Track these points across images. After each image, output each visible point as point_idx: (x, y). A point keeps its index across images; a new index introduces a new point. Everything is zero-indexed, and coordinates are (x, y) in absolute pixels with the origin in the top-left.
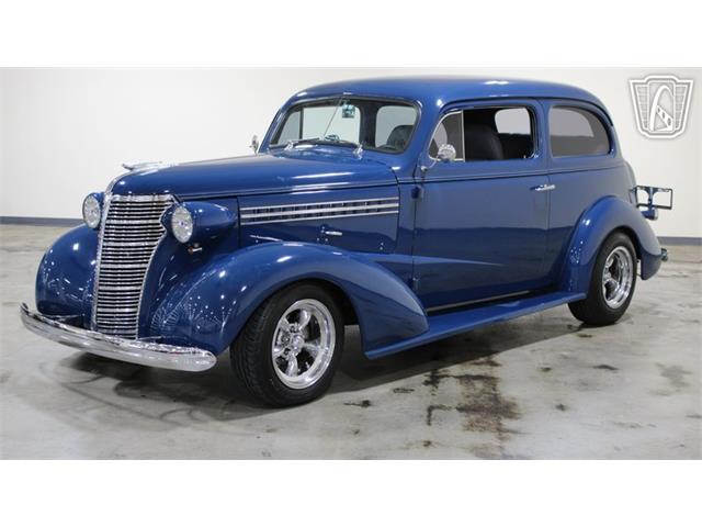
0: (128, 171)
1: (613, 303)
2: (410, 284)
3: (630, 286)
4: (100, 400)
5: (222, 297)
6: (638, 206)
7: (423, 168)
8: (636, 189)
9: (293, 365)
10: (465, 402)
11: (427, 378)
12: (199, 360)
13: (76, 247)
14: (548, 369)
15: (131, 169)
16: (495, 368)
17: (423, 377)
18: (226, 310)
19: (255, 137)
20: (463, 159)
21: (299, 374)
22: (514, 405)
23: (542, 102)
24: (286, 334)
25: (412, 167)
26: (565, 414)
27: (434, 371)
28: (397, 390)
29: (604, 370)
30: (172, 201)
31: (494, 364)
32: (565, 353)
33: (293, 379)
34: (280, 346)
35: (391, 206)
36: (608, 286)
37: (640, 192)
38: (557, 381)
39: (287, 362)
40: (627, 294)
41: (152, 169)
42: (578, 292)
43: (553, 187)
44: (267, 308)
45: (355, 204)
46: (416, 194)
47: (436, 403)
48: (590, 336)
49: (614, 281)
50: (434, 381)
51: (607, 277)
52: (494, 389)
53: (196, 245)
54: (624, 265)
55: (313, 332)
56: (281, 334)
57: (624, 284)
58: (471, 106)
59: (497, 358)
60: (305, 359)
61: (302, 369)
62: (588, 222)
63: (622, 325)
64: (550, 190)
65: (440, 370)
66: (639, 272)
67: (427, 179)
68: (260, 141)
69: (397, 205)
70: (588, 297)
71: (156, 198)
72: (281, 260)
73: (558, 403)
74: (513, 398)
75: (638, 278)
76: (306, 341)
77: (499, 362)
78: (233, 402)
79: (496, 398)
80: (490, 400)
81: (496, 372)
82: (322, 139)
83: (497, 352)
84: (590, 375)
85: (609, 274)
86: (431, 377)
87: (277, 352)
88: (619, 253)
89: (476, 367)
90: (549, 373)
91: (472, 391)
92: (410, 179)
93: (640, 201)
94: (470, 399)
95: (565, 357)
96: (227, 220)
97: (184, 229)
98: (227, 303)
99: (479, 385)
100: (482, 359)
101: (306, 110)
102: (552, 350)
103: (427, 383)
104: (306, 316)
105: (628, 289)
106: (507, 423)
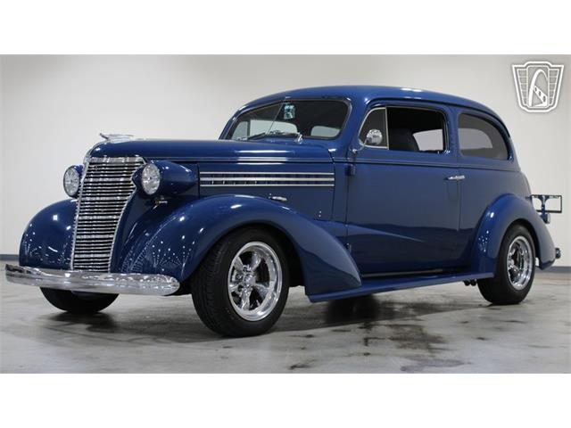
0: (105, 140)
1: (518, 285)
3: (530, 270)
4: (75, 334)
5: (183, 237)
7: (354, 150)
8: (531, 198)
9: (246, 302)
10: (396, 336)
11: (361, 326)
12: (164, 285)
14: (466, 322)
15: (107, 138)
16: (420, 322)
17: (357, 325)
20: (387, 147)
21: (250, 309)
22: (440, 337)
23: (451, 107)
24: (240, 273)
25: (344, 150)
26: (485, 341)
28: (336, 331)
29: (513, 322)
30: (142, 163)
31: (418, 320)
33: (243, 311)
34: (235, 283)
35: (327, 179)
36: (511, 271)
37: (534, 200)
38: (474, 327)
39: (240, 299)
40: (528, 278)
42: (487, 271)
43: (463, 177)
44: (224, 245)
45: (297, 176)
46: (348, 172)
47: (371, 336)
48: (499, 309)
49: (516, 268)
50: (367, 327)
51: (511, 264)
52: (421, 331)
53: (162, 198)
54: (524, 252)
56: (235, 273)
57: (525, 269)
58: (393, 103)
61: (253, 305)
62: (492, 215)
63: (525, 305)
64: (461, 180)
65: (372, 322)
67: (358, 160)
69: (333, 179)
70: (495, 277)
71: (128, 159)
73: (478, 337)
76: (257, 282)
77: (422, 319)
79: (423, 334)
80: (418, 335)
82: (267, 134)
83: (419, 315)
84: (504, 324)
85: (513, 262)
86: (365, 325)
87: (232, 287)
88: (519, 242)
89: (403, 321)
90: (467, 324)
91: (402, 331)
92: (342, 159)
93: (535, 208)
94: (401, 335)
96: (189, 180)
98: (187, 242)
99: (407, 329)
100: (407, 318)
101: (252, 122)
102: (467, 315)
103: (361, 328)
105: (529, 275)
106: (434, 345)
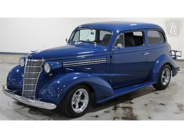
0: (32, 52)
1: (164, 84)
2: (109, 82)
4: (25, 115)
5: (58, 88)
6: (172, 56)
7: (113, 50)
8: (171, 51)
9: (77, 106)
10: (124, 116)
11: (113, 108)
12: (52, 106)
13: (18, 71)
15: (33, 52)
16: (132, 104)
17: (112, 107)
18: (59, 92)
19: (67, 38)
20: (124, 47)
22: (137, 117)
23: (146, 30)
24: (75, 98)
25: (110, 50)
27: (115, 105)
28: (105, 112)
29: (161, 105)
30: (44, 61)
31: (132, 103)
32: (151, 99)
33: (77, 110)
34: (74, 101)
35: (104, 61)
36: (163, 79)
38: (149, 109)
40: (168, 81)
41: (39, 51)
42: (155, 81)
43: (148, 53)
44: (70, 92)
46: (111, 57)
47: (116, 116)
48: (158, 93)
49: (165, 77)
50: (115, 109)
51: (163, 76)
52: (132, 112)
53: (51, 73)
54: (168, 73)
55: (83, 97)
57: (167, 78)
58: (126, 32)
59: (133, 101)
60: (80, 104)
62: (158, 62)
63: (167, 89)
64: (148, 54)
65: (117, 105)
66: (172, 74)
67: (114, 53)
68: (68, 39)
69: (106, 60)
70: (158, 82)
71: (40, 60)
72: (74, 78)
73: (149, 116)
74: (137, 115)
75: (171, 76)
77: (133, 102)
78: (61, 116)
79: (132, 115)
80: (130, 115)
81: (132, 106)
82: (85, 41)
83: (132, 99)
84: (158, 107)
86: (114, 107)
87: (73, 103)
88: (167, 70)
89: (127, 104)
90: (146, 106)
91: (126, 112)
92: (109, 53)
93: (172, 54)
94: (125, 115)
95: (151, 101)
96: (59, 66)
97: (47, 69)
98: (60, 90)
99: (127, 110)
100: (128, 101)
101: (81, 31)
102: (147, 98)
103: (113, 109)
104: (81, 93)
105: (169, 80)
